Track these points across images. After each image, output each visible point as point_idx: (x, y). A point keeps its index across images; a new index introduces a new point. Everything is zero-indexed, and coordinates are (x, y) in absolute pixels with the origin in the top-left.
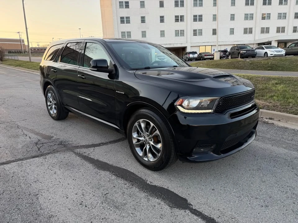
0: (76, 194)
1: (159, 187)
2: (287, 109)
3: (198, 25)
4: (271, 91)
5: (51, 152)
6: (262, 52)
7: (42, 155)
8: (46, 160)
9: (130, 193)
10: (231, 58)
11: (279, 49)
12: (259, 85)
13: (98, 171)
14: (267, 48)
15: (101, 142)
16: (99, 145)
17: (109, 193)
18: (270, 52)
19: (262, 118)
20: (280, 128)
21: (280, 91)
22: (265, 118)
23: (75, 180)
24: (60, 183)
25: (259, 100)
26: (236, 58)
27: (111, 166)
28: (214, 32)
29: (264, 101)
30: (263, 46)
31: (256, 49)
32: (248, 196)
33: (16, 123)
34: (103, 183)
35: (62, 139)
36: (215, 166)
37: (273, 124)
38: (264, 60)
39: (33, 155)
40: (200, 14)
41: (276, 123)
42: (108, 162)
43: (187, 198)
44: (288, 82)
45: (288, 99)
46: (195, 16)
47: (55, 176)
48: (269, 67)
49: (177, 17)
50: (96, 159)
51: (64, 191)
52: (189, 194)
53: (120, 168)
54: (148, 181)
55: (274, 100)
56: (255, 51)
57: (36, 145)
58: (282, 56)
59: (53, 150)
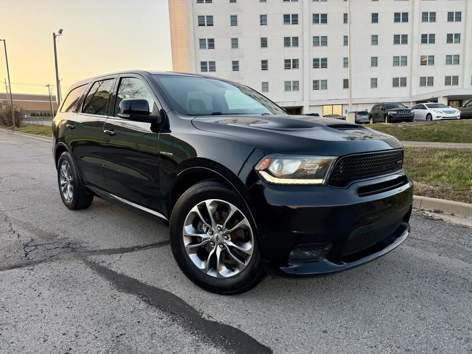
0: (64, 334)
1: (223, 324)
2: (465, 195)
3: (320, 74)
4: (436, 167)
5: (45, 260)
6: (423, 113)
7: (27, 265)
8: (32, 273)
9: (166, 335)
10: (373, 123)
11: (450, 109)
12: (418, 159)
13: (118, 294)
14: (430, 107)
15: (136, 245)
16: (132, 250)
17: (125, 334)
18: (435, 113)
19: (422, 210)
20: (453, 226)
21: (453, 168)
22: (428, 211)
23: (71, 308)
24: (42, 313)
25: (418, 181)
26: (381, 122)
27: (144, 286)
28: (346, 84)
29: (426, 183)
30: (424, 104)
31: (413, 108)
32: (391, 346)
33: (5, 214)
34: (119, 315)
35: (71, 238)
36: (333, 289)
37: (442, 220)
38: (427, 125)
39: (13, 263)
40: (323, 57)
41: (446, 218)
42: (140, 279)
43: (272, 347)
44: (465, 155)
45: (466, 179)
46: (316, 61)
47: (38, 301)
48: (434, 136)
49: (287, 61)
50: (120, 272)
51: (44, 328)
52: (277, 340)
53: (159, 289)
54: (204, 314)
55: (443, 182)
56: (412, 112)
57: (24, 248)
58: (455, 119)
59: (51, 257)
